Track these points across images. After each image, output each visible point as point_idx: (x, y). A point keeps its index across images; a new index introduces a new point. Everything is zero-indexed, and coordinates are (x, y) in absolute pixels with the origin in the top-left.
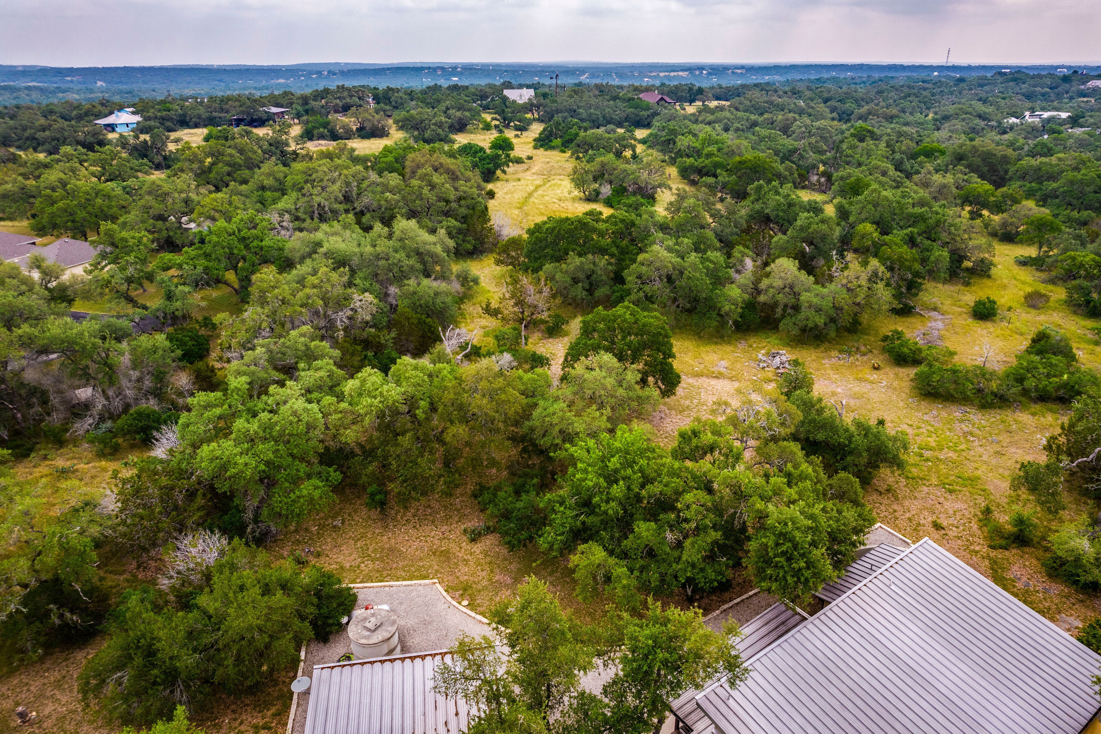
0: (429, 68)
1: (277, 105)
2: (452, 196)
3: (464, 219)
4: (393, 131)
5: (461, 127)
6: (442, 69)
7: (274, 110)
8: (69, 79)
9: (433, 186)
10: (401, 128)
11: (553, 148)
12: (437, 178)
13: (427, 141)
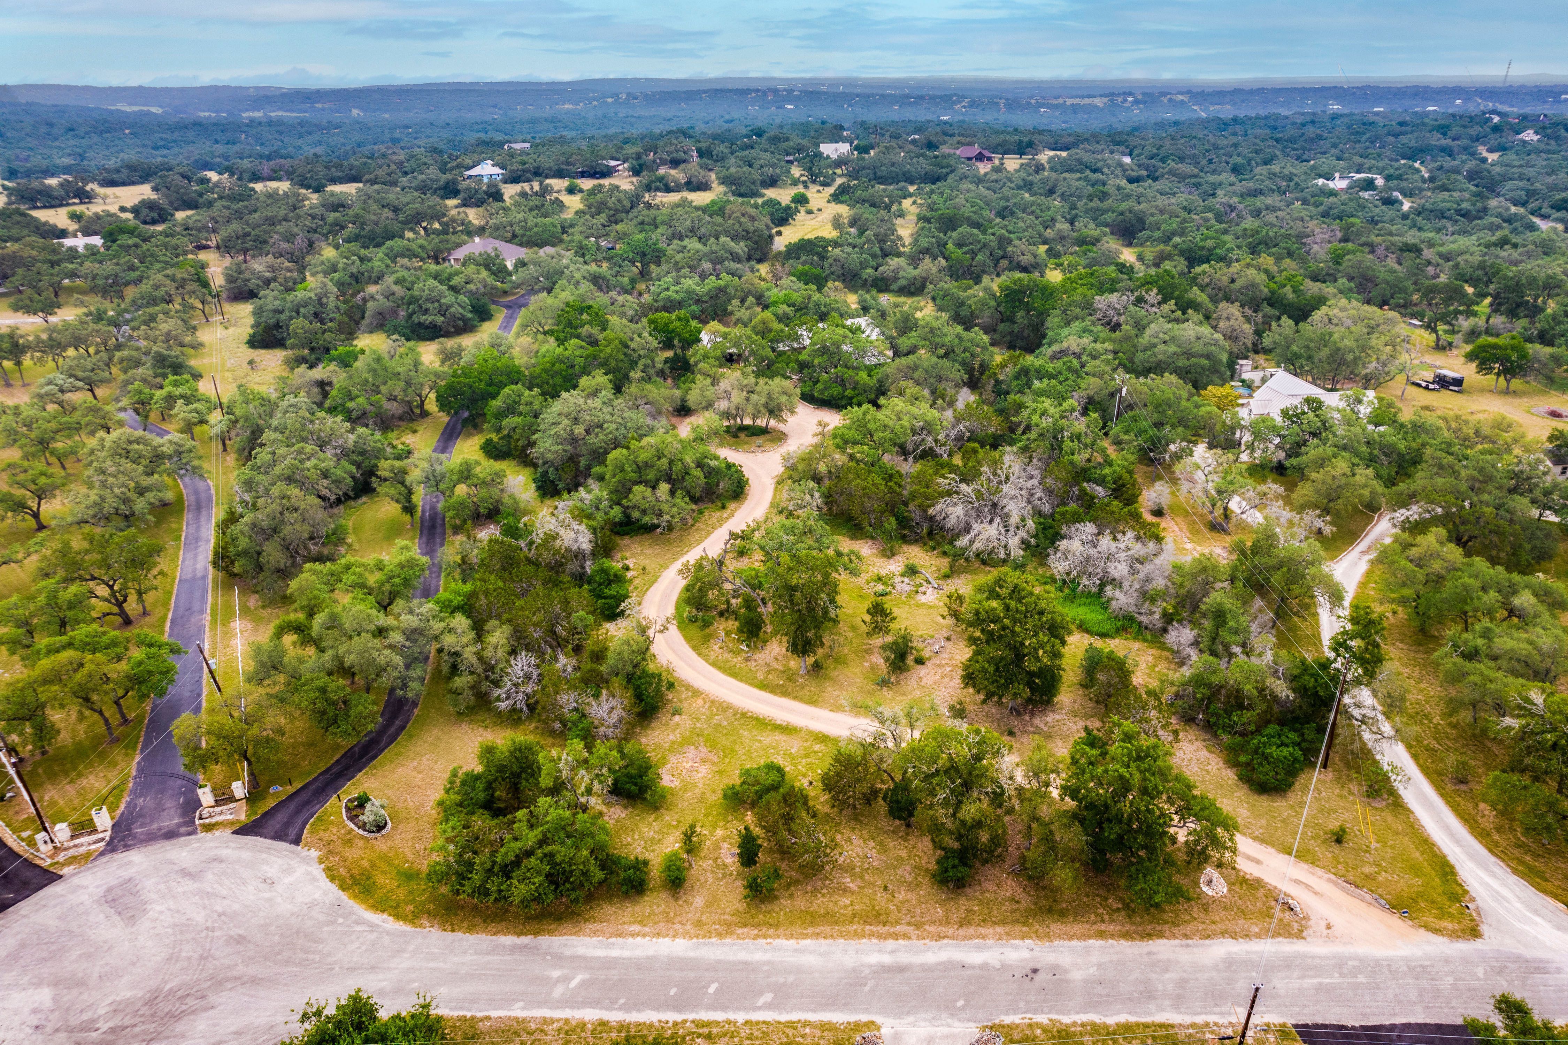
0: (758, 90)
1: (613, 159)
2: (751, 229)
3: (756, 243)
4: (714, 185)
5: (772, 182)
6: (775, 91)
7: (613, 163)
8: (320, 106)
9: (740, 223)
10: (723, 183)
11: (842, 202)
12: (743, 220)
13: (741, 195)
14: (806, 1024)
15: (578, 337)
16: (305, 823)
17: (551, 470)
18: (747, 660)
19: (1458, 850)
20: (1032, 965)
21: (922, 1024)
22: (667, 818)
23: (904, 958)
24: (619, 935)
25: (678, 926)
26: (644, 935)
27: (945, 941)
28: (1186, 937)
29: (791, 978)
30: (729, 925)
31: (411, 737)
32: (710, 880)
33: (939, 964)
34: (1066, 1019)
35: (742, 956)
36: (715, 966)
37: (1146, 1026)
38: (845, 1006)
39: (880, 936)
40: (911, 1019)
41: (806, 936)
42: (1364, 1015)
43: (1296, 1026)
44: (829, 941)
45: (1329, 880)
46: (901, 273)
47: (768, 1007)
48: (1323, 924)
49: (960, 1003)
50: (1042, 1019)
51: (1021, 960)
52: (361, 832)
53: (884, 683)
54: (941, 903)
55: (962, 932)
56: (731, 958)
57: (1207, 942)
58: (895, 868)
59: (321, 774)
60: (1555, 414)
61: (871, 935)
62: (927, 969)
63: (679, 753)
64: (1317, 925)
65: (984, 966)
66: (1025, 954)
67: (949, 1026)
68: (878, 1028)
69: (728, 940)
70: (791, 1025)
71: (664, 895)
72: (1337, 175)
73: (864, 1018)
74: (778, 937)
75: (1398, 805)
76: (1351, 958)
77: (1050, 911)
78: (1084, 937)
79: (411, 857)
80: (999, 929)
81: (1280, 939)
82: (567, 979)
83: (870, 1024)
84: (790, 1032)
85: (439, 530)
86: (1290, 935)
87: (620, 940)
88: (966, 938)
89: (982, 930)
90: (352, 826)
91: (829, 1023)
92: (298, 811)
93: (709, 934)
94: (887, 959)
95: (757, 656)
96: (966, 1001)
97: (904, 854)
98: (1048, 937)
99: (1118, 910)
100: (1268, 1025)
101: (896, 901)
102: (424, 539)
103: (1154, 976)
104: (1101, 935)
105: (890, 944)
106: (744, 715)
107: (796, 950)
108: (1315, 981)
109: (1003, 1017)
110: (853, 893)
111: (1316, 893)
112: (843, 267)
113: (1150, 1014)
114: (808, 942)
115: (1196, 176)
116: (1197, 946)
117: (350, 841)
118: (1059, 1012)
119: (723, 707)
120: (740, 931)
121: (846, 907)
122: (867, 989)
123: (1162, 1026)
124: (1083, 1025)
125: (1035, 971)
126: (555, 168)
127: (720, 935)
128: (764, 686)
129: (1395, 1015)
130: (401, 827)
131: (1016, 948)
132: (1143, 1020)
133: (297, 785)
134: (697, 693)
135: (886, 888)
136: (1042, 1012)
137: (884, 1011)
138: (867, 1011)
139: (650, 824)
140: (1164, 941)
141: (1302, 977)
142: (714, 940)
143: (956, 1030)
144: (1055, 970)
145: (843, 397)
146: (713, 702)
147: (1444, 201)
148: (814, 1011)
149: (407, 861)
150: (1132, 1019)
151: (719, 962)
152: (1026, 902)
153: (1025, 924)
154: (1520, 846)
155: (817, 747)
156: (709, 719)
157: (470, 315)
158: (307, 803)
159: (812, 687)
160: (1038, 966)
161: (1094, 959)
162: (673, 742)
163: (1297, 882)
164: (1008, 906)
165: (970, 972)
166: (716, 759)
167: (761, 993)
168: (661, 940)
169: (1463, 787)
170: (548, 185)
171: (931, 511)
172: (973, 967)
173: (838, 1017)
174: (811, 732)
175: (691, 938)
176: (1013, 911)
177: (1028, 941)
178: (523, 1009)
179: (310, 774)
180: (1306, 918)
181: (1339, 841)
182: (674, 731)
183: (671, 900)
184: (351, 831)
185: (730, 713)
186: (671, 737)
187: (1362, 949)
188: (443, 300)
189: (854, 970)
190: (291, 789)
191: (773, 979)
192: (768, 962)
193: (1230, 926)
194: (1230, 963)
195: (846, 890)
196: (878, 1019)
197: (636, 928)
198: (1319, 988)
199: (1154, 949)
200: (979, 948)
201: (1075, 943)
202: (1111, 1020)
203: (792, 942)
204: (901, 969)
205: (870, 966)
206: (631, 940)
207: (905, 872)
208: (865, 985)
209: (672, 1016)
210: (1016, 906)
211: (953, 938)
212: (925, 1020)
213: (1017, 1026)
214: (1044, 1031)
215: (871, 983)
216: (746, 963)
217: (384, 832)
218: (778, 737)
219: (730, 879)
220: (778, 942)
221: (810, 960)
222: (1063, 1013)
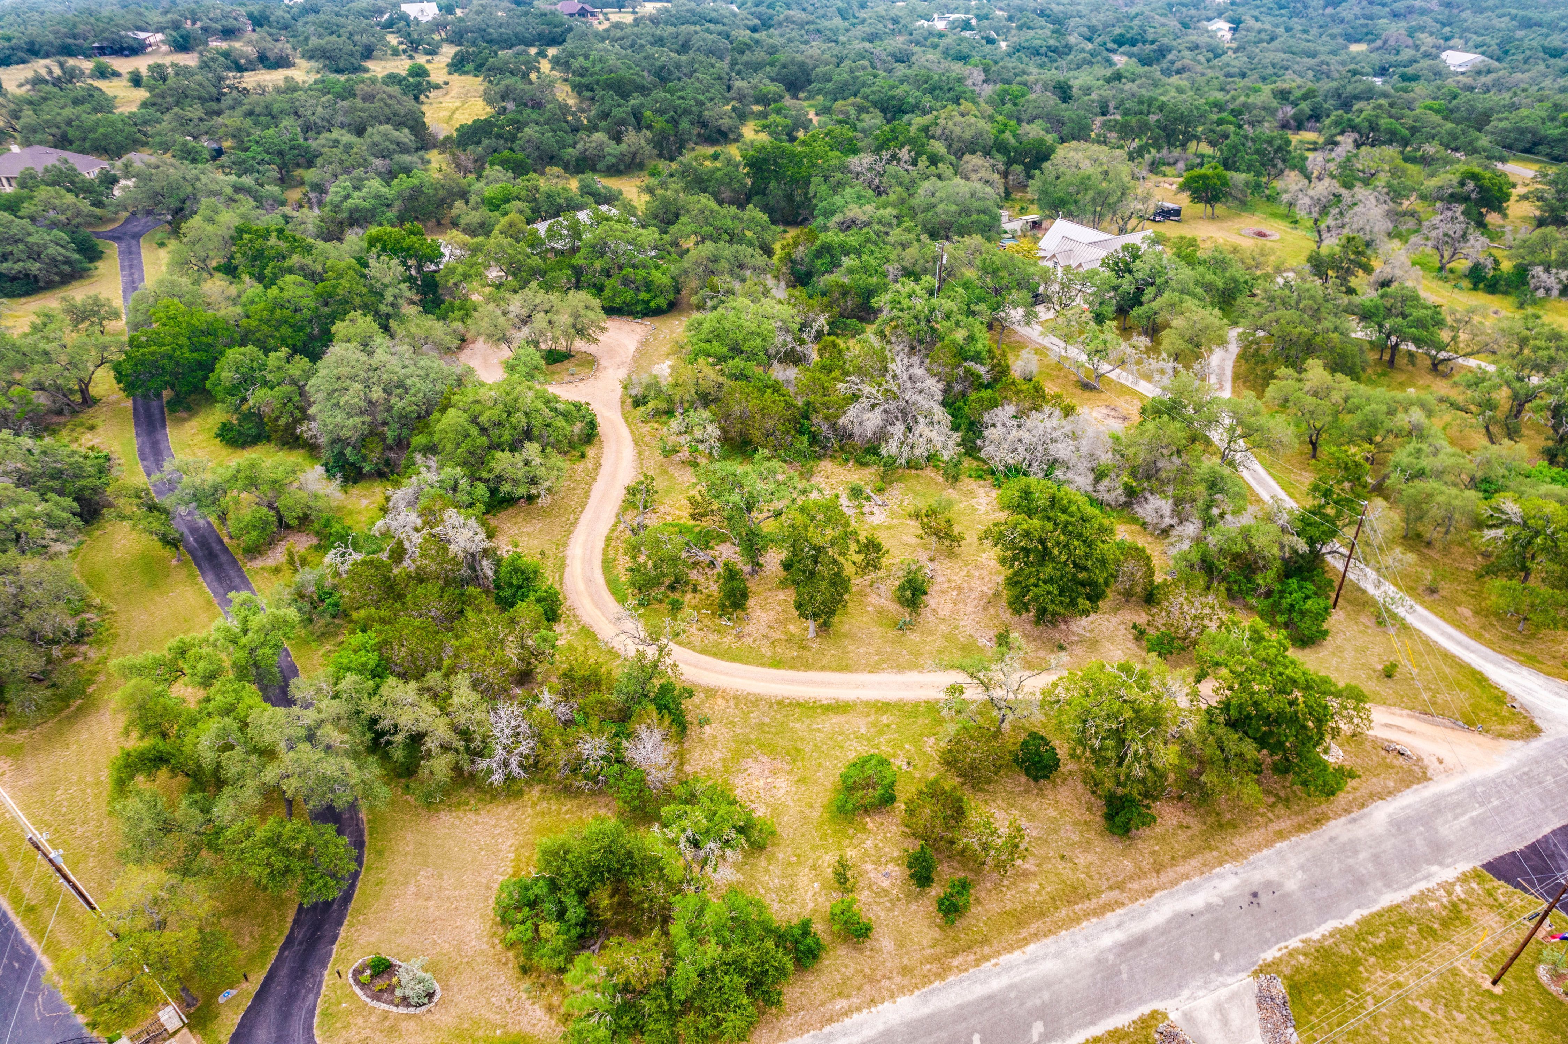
1: (139, 29)
4: (300, 61)
5: (369, 54)
7: (142, 35)
10: (311, 60)
15: (290, 271)
16: (309, 1028)
17: (348, 451)
18: (740, 636)
19: (1472, 656)
20: (1248, 890)
21: (1200, 993)
22: (781, 856)
23: (1136, 928)
24: (830, 1020)
25: (885, 983)
26: (859, 1009)
27: (1157, 894)
28: (1347, 811)
29: (1046, 996)
30: (936, 959)
31: (380, 853)
32: (882, 915)
33: (1169, 921)
34: (1315, 935)
35: (979, 991)
36: (962, 1013)
37: (1379, 914)
38: (1118, 1005)
39: (1095, 913)
40: (1186, 993)
41: (1025, 942)
42: (1520, 836)
43: (1483, 866)
44: (1052, 938)
45: (1409, 716)
46: (606, 150)
48: (1435, 760)
49: (1217, 956)
50: (1294, 943)
51: (1236, 888)
52: (402, 1010)
53: (902, 627)
54: (1124, 854)
55: (1164, 878)
56: (970, 998)
57: (1366, 810)
58: (1056, 831)
59: (283, 949)
60: (1261, 235)
61: (1087, 915)
62: (1163, 930)
63: (738, 771)
64: (1431, 763)
65: (1209, 908)
66: (1234, 881)
67: (1225, 986)
68: (1165, 1016)
69: (951, 978)
71: (843, 951)
72: (936, 16)
73: (1145, 1009)
74: (999, 953)
75: (1405, 628)
77: (1221, 826)
78: (1269, 843)
79: (497, 1019)
80: (1194, 862)
81: (1415, 787)
83: (1155, 1015)
85: (224, 558)
86: (1419, 781)
87: (836, 1026)
88: (1174, 883)
89: (1180, 869)
90: (384, 1006)
91: (1116, 1030)
92: (285, 1015)
93: (926, 980)
94: (1119, 936)
95: (747, 629)
96: (1220, 951)
97: (1052, 812)
98: (1240, 855)
99: (1274, 805)
100: (1464, 874)
101: (1080, 867)
102: (210, 576)
103: (1351, 861)
104: (1281, 835)
105: (1111, 918)
106: (780, 703)
107: (1028, 962)
108: (1467, 817)
109: (1263, 956)
110: (1034, 874)
111: (1409, 732)
112: (538, 148)
113: (1375, 901)
114: (1032, 948)
115: (813, 23)
116: (1362, 817)
117: (393, 1029)
118: (1305, 930)
119: (754, 701)
120: (955, 962)
121: (1038, 892)
122: (1124, 976)
123: (1390, 910)
124: (1332, 935)
125: (1255, 895)
126: (57, 42)
127: (941, 975)
128: (778, 663)
129: (1539, 827)
130: (453, 981)
131: (1221, 876)
132: (1376, 908)
133: (257, 978)
134: (711, 692)
135: (1063, 857)
136: (1291, 937)
137: (1156, 995)
138: (1141, 1001)
139: (766, 871)
140: (1332, 823)
141: (1456, 818)
142: (937, 984)
143: (1235, 987)
144: (1270, 886)
145: (637, 302)
146: (735, 697)
147: (1034, 38)
148: (1093, 1023)
149: (495, 1027)
150: (1366, 912)
151: (961, 1007)
152: (1196, 826)
153: (1211, 848)
154: (1507, 638)
155: (885, 719)
156: (745, 718)
157: (76, 256)
158: (291, 999)
159: (831, 652)
160: (1255, 889)
161: (1293, 862)
162: (724, 761)
163: (1388, 726)
164: (1182, 836)
165: (1202, 919)
166: (787, 767)
167: (1028, 1027)
168: (880, 1007)
169: (1436, 596)
170: (73, 69)
171: (841, 421)
172: (1201, 913)
173: (1121, 1020)
174: (867, 704)
175: (912, 992)
176: (1192, 838)
177: (1227, 866)
179: (264, 954)
180: (1420, 759)
181: (1389, 676)
182: (714, 746)
183: (855, 954)
184: (385, 1016)
185: (763, 705)
186: (717, 755)
187: (1477, 773)
188: (31, 239)
189: (1099, 961)
190: (251, 987)
191: (1029, 1004)
192: (1012, 987)
193: (1371, 788)
194: (1398, 825)
195: (1026, 874)
196: (1158, 1005)
197: (840, 1004)
198: (1474, 822)
199: (1333, 833)
200: (1192, 890)
201: (1266, 852)
202: (1349, 922)
203: (1016, 956)
204: (1139, 942)
205: (1110, 950)
206: (847, 1021)
207: (1068, 833)
208: (1120, 972)
210: (1189, 833)
211: (1162, 888)
212: (1199, 988)
213: (1280, 959)
214: (1306, 955)
215: (1124, 968)
216: (990, 997)
217: (436, 998)
218: (836, 719)
219: (901, 905)
220: (1005, 959)
221: (1049, 967)
222: (1310, 928)
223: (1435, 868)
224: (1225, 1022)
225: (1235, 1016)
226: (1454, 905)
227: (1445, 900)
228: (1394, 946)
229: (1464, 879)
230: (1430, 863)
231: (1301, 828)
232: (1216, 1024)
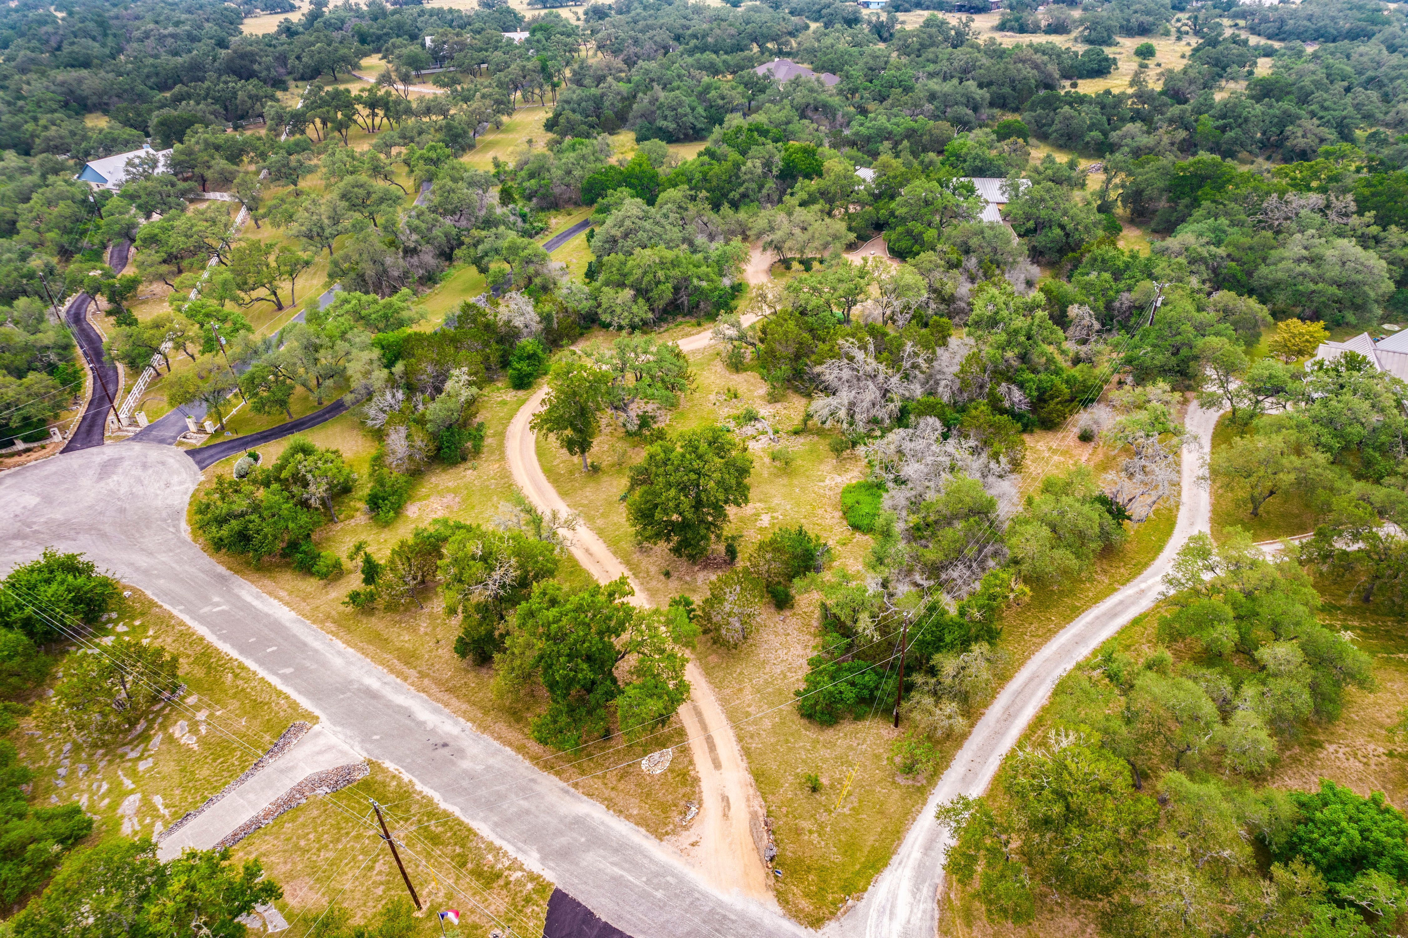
14: (287, 698)
16: (218, 459)
20: (446, 741)
21: (340, 736)
22: (382, 535)
23: (386, 690)
24: (270, 594)
25: (305, 605)
26: (281, 601)
27: (423, 695)
29: (314, 667)
30: (327, 617)
32: (352, 586)
33: (399, 706)
34: (419, 787)
35: (309, 639)
36: (289, 637)
37: (460, 823)
38: (317, 700)
39: (392, 670)
40: (339, 729)
41: (355, 646)
42: (620, 917)
43: (558, 890)
44: (362, 657)
45: (754, 815)
47: (284, 678)
48: (694, 839)
49: (376, 737)
50: (406, 777)
51: (447, 734)
52: (234, 475)
54: (458, 670)
55: (441, 695)
56: (302, 637)
62: (389, 705)
63: (441, 496)
64: (685, 837)
65: (421, 724)
66: (455, 731)
67: (351, 746)
68: (315, 723)
69: (315, 626)
70: (279, 693)
71: (322, 583)
73: (317, 712)
74: (342, 639)
76: (673, 875)
77: (514, 713)
78: (507, 743)
80: (465, 707)
81: (642, 830)
82: (217, 604)
83: (316, 719)
84: (274, 697)
86: (653, 831)
87: (267, 597)
88: (438, 700)
89: (454, 701)
91: (298, 705)
92: (223, 451)
93: (311, 618)
94: (376, 685)
96: (382, 738)
98: (484, 728)
100: (540, 876)
101: (434, 654)
103: (512, 796)
104: (520, 749)
105: (391, 677)
108: (621, 872)
109: (387, 761)
110: (417, 635)
111: (725, 815)
113: (473, 818)
114: (351, 650)
116: (573, 796)
118: (422, 780)
120: (328, 624)
121: (401, 641)
122: (342, 696)
123: (469, 829)
124: (424, 797)
125: (445, 745)
127: (315, 621)
131: (456, 724)
132: (466, 820)
133: (240, 436)
134: (502, 459)
135: (438, 643)
136: (412, 773)
137: (332, 715)
138: (324, 709)
139: (369, 535)
141: (615, 864)
142: (309, 622)
143: (352, 752)
144: (459, 752)
146: (504, 469)
148: (299, 693)
150: (459, 814)
151: (294, 636)
152: (506, 700)
153: (486, 713)
156: (487, 480)
158: (232, 449)
160: (451, 744)
161: (492, 761)
162: (447, 487)
163: (725, 799)
165: (408, 722)
166: (455, 510)
167: (289, 666)
168: (287, 608)
172: (414, 720)
173: (306, 704)
175: (300, 614)
176: (490, 701)
177: (469, 724)
178: (181, 611)
180: (686, 827)
181: (815, 790)
182: (457, 480)
183: (322, 588)
185: (504, 481)
186: (450, 483)
187: (694, 875)
189: (351, 681)
190: (235, 436)
191: (306, 662)
192: (316, 651)
193: (620, 800)
194: (578, 823)
195: (415, 631)
196: (323, 717)
197: (284, 594)
198: (617, 880)
199: (540, 780)
200: (436, 711)
202: (443, 805)
203: (344, 647)
204: (375, 696)
205: (362, 684)
206: (272, 599)
208: (344, 693)
209: (234, 654)
212: (345, 734)
213: (388, 772)
214: (398, 785)
215: (349, 694)
216: (305, 644)
220: (336, 642)
221: (338, 662)
222: (423, 782)
223: (536, 855)
224: (320, 753)
225: (328, 756)
226: (499, 876)
227: (500, 866)
228: (435, 840)
229: (533, 877)
230: (540, 850)
231: (535, 759)
232: (317, 749)
